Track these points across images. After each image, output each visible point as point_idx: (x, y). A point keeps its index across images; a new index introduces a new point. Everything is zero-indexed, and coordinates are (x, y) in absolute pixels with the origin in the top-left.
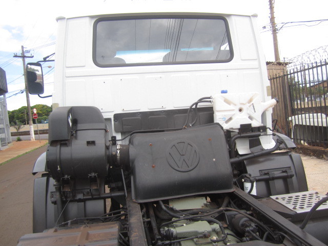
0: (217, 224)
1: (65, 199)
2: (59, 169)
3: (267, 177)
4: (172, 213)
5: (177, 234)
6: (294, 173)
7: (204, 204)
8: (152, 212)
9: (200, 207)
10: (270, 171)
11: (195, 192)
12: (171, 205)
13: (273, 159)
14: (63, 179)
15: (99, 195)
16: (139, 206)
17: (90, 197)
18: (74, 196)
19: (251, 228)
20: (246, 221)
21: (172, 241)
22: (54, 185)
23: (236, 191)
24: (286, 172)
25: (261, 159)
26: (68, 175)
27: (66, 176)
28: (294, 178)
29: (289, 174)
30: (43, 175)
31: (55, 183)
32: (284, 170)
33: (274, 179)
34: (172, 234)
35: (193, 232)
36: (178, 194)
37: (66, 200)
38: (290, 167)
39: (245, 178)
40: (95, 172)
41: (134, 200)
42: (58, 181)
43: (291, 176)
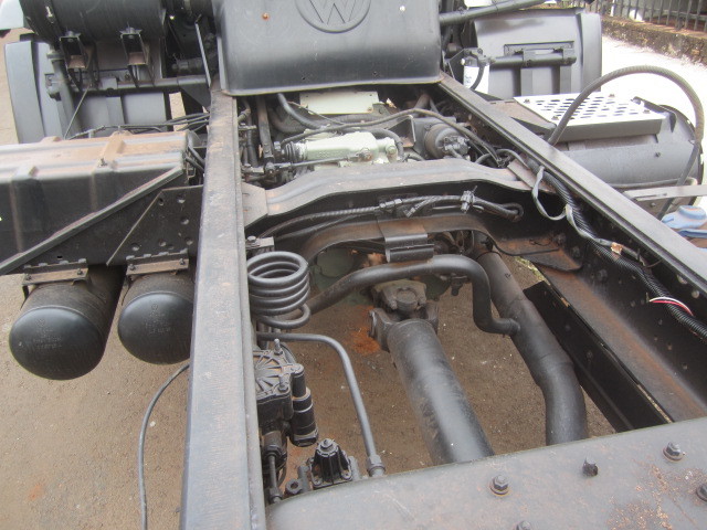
0: (391, 137)
1: (77, 90)
2: (50, 15)
3: (518, 59)
4: (304, 120)
5: (308, 153)
6: (577, 55)
7: (374, 105)
8: (263, 118)
9: (364, 111)
10: (527, 47)
11: (355, 79)
12: (304, 103)
13: (541, 24)
14: (65, 40)
15: (152, 82)
16: (235, 101)
17: (133, 86)
18: (97, 83)
19: (456, 146)
20: (449, 135)
21: (296, 165)
22: (49, 57)
23: (444, 82)
24: (560, 51)
25: (514, 21)
26: (75, 32)
27: (70, 34)
28: (575, 67)
29: (566, 55)
30: (23, 37)
31: (50, 52)
32: (557, 47)
33: (532, 65)
34: (297, 153)
35: (339, 150)
36: (320, 82)
37: (80, 90)
38: (571, 43)
39: (469, 58)
40: (136, 27)
41: (225, 92)
42: (55, 46)
43: (570, 62)
